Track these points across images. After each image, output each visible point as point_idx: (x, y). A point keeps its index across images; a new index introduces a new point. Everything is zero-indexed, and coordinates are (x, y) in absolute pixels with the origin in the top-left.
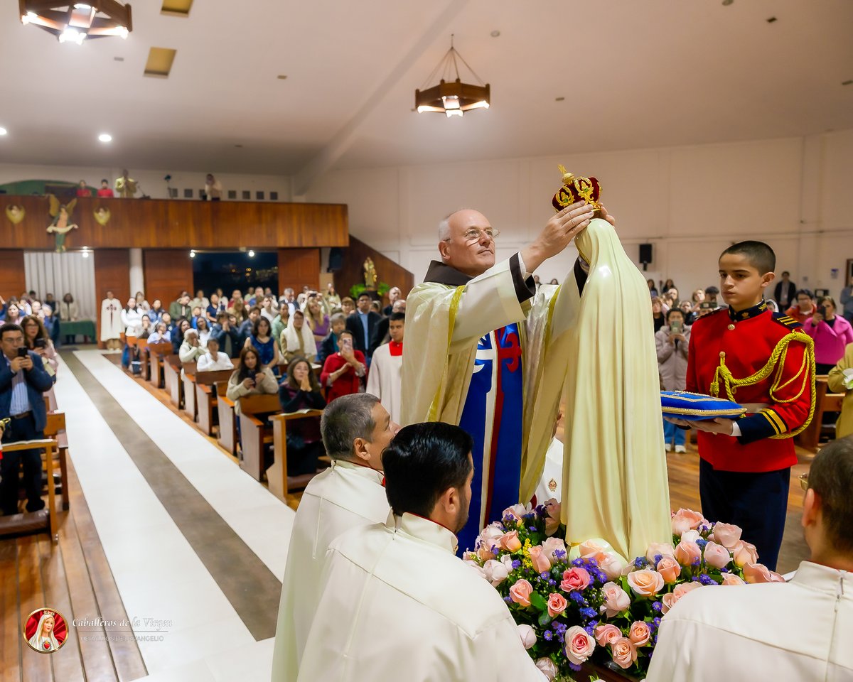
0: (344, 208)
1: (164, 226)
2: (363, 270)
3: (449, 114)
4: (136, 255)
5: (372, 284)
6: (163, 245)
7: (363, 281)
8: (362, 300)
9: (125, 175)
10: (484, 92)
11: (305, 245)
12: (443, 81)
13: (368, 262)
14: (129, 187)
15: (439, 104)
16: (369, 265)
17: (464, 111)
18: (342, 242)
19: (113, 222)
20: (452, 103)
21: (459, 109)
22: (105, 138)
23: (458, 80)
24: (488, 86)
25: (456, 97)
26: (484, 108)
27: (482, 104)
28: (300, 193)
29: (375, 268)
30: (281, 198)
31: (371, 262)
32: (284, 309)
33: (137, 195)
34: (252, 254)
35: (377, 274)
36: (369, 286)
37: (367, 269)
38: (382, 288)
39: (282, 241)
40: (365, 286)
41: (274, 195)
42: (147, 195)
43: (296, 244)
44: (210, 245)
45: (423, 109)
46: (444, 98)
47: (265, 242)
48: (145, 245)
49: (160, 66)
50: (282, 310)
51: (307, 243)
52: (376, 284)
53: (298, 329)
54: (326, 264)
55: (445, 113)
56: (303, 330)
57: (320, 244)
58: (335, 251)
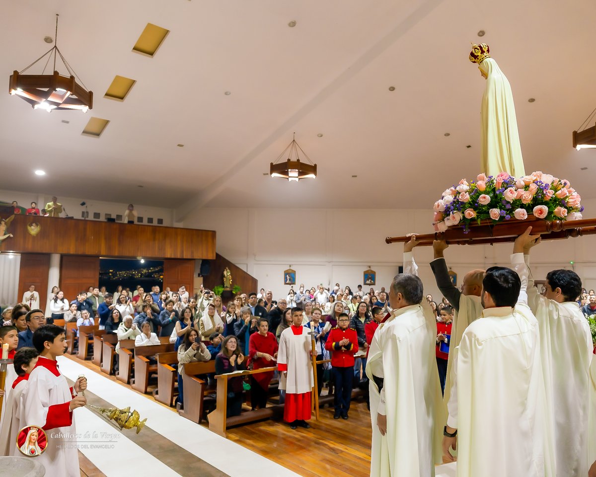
0: (214, 233)
1: (82, 238)
2: (223, 276)
3: (290, 179)
4: (56, 259)
5: (229, 286)
6: (80, 253)
7: (223, 284)
8: (252, 298)
9: (55, 200)
10: (313, 169)
11: (185, 257)
12: (289, 160)
13: (227, 270)
14: (57, 209)
15: (286, 173)
16: (227, 272)
17: (299, 179)
18: (211, 256)
19: (42, 234)
20: (293, 174)
21: (297, 177)
22: (40, 173)
23: (298, 160)
24: (315, 165)
25: (297, 170)
26: (312, 178)
27: (311, 176)
28: (179, 221)
29: (231, 275)
30: (165, 224)
31: (228, 270)
32: (193, 302)
33: (62, 215)
34: (142, 261)
35: (232, 279)
36: (227, 287)
37: (226, 275)
38: (236, 289)
39: (169, 253)
40: (224, 287)
41: (160, 221)
42: (70, 215)
43: (179, 256)
44: (116, 254)
45: (275, 175)
46: (290, 170)
47: (156, 253)
48: (65, 252)
49: (95, 129)
50: (191, 303)
51: (187, 255)
52: (232, 286)
53: (212, 316)
54: (198, 271)
55: (288, 179)
56: (215, 317)
57: (195, 257)
58: (205, 262)
